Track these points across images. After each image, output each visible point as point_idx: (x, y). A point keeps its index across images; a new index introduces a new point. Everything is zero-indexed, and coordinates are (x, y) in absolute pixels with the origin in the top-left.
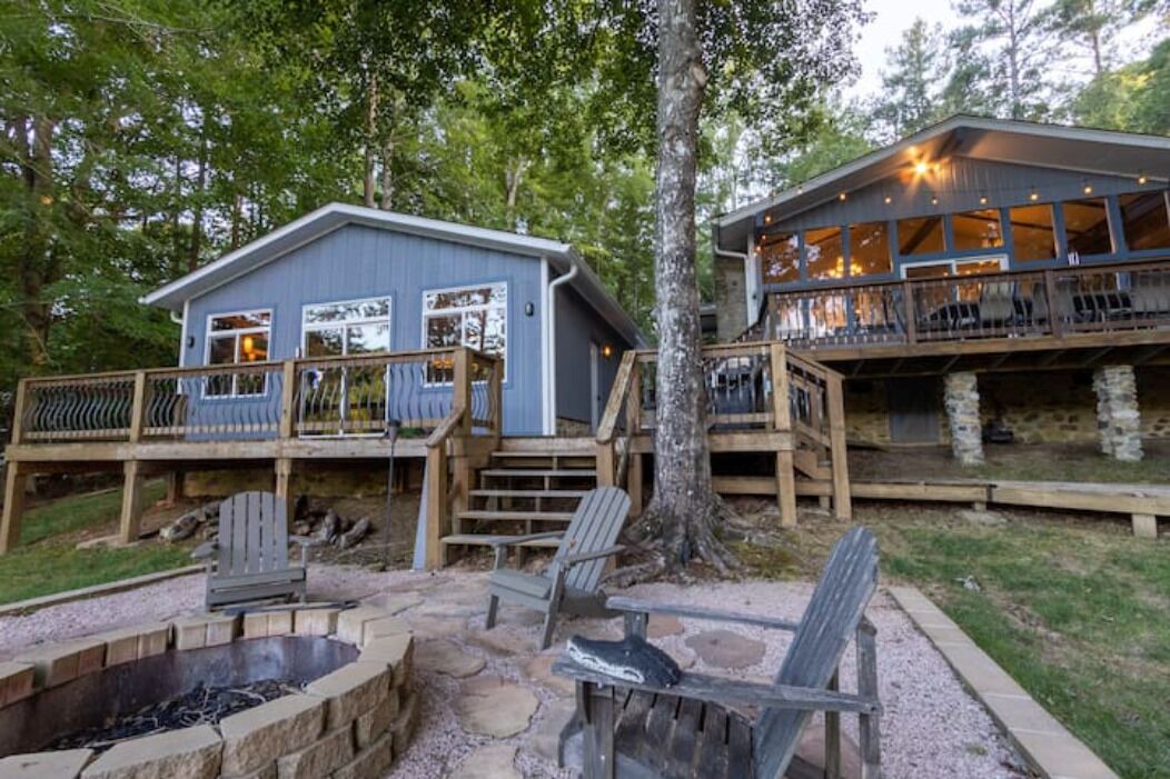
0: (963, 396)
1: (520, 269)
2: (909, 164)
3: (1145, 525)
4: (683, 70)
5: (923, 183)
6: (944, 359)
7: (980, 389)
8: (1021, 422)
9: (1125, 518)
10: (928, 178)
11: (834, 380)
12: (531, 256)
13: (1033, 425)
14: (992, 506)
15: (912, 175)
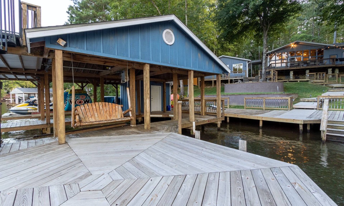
0: (292, 73)
1: (244, 62)
2: (291, 45)
3: (299, 81)
4: (266, 48)
5: (292, 47)
6: (289, 70)
7: (293, 72)
8: (301, 76)
9: (297, 81)
10: (293, 47)
11: (277, 72)
12: (246, 61)
13: (303, 76)
14: (289, 81)
15: (291, 46)
